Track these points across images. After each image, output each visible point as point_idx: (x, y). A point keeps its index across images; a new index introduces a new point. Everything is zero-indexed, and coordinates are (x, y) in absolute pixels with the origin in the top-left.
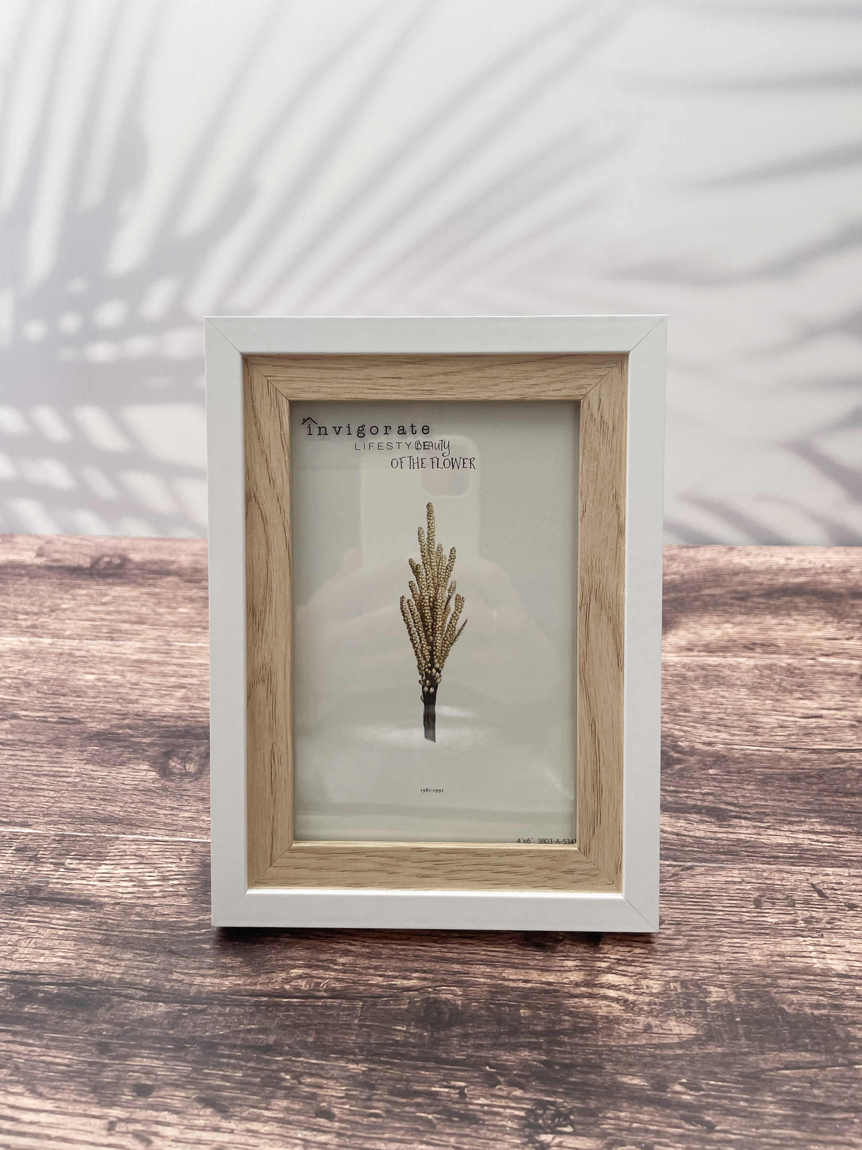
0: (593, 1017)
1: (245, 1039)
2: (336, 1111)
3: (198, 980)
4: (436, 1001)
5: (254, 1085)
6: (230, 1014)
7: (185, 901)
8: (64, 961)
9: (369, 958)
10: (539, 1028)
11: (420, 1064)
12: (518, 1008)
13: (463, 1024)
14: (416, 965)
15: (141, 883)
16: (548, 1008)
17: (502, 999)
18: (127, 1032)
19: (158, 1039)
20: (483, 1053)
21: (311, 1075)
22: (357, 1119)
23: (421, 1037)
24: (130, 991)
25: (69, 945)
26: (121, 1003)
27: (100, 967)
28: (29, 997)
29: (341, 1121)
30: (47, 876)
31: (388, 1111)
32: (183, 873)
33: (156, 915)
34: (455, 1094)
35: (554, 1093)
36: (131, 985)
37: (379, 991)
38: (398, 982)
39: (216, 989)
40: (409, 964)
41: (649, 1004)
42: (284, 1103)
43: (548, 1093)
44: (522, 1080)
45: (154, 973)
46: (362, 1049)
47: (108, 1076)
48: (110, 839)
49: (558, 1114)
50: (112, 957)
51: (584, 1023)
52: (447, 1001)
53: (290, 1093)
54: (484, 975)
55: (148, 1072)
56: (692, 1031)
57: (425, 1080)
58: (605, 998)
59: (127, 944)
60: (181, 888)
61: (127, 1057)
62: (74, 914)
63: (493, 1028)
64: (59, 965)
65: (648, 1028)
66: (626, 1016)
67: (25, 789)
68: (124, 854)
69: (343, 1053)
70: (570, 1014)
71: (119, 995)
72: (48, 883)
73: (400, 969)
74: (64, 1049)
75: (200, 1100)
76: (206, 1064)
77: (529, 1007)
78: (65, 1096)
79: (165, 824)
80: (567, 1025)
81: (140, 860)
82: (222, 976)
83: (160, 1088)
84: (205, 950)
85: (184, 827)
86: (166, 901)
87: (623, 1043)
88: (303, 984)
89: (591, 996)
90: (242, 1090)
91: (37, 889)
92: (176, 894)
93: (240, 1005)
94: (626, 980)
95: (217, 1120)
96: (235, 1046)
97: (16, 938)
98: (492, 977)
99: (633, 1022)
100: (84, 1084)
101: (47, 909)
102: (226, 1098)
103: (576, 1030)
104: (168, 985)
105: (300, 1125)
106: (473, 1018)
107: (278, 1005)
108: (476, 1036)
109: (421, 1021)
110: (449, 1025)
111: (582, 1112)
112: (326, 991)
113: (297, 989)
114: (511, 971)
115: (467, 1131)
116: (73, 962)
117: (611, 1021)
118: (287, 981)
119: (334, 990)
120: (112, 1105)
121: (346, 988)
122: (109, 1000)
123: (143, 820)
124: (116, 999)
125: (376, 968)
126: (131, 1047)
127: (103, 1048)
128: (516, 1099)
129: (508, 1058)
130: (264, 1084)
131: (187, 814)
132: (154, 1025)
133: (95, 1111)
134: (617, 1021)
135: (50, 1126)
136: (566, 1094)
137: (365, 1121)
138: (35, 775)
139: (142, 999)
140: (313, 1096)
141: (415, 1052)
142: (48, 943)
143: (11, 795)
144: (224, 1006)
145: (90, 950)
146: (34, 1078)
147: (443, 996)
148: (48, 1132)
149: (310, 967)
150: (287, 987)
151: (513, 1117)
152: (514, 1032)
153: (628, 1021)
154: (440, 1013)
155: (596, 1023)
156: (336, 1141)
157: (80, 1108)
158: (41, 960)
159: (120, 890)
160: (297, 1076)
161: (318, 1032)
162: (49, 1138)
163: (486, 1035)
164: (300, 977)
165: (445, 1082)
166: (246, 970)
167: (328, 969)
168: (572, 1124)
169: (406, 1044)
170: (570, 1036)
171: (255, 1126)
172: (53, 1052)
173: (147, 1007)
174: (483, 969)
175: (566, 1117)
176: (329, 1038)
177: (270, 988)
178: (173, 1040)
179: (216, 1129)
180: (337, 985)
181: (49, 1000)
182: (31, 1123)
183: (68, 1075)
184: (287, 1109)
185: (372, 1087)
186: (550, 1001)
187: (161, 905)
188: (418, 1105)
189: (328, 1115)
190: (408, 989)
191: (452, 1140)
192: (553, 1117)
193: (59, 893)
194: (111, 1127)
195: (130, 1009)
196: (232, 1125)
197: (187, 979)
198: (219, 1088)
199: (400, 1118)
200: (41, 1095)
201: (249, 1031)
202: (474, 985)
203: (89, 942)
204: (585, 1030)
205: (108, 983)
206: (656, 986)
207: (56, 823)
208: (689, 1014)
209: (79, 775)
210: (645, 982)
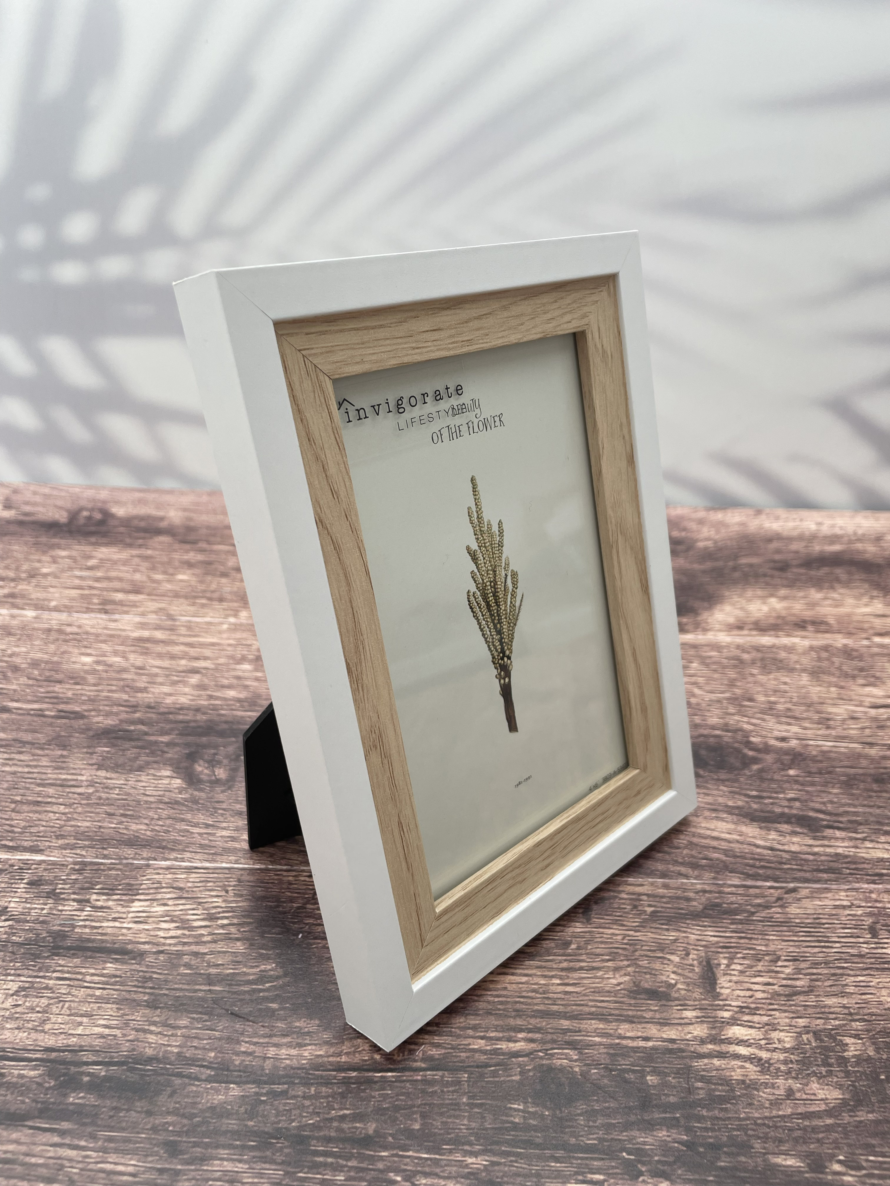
0: (726, 1082)
1: (339, 1129)
4: (550, 1069)
6: (317, 1096)
8: (107, 1031)
10: (672, 1099)
11: (548, 1153)
12: (642, 1074)
13: (585, 1098)
14: (520, 1022)
15: (185, 924)
16: (678, 1073)
17: (624, 1063)
18: (197, 1125)
19: (237, 1134)
20: (616, 1136)
21: (425, 1173)
23: (542, 1116)
24: (193, 1070)
25: (110, 1009)
26: (184, 1086)
27: (152, 1038)
28: (72, 1083)
30: (71, 917)
32: (231, 910)
33: (209, 965)
36: (192, 1062)
37: (484, 1057)
38: (504, 1046)
39: (294, 1063)
40: (512, 1022)
41: (785, 1062)
43: (698, 1183)
44: (668, 1168)
45: (217, 1044)
48: (139, 867)
50: (165, 1025)
51: (720, 1091)
52: (562, 1067)
54: (597, 1033)
55: (232, 1180)
56: (837, 1094)
57: (560, 1174)
58: (737, 1056)
59: (181, 1006)
60: (233, 930)
61: (203, 1160)
62: (110, 968)
63: (623, 1102)
64: (102, 1036)
65: (790, 1093)
66: (763, 1078)
67: (28, 803)
68: (159, 886)
69: (457, 1143)
70: (702, 1079)
71: (180, 1075)
72: (73, 926)
73: (503, 1029)
74: (126, 1152)
76: (299, 1165)
77: (655, 1071)
79: (203, 846)
80: (702, 1094)
81: (179, 894)
86: (218, 947)
87: (767, 1113)
89: (721, 1055)
91: (63, 936)
92: (228, 938)
93: (327, 1082)
94: (754, 1033)
96: (329, 1139)
97: (44, 1002)
98: (608, 1035)
99: (773, 1086)
101: (77, 961)
104: (237, 1060)
106: (596, 1088)
107: (370, 1081)
108: (604, 1114)
109: (538, 1097)
110: (571, 1100)
112: (423, 1060)
114: (627, 1026)
116: (117, 1032)
117: (749, 1086)
119: (432, 1058)
121: (446, 1057)
122: (169, 1084)
123: (175, 842)
124: (178, 1081)
125: (475, 1028)
126: (206, 1146)
127: (173, 1149)
129: (646, 1140)
132: (229, 1114)
134: (756, 1085)
138: (39, 785)
139: (208, 1080)
141: (539, 1138)
142: (84, 1008)
143: (13, 811)
144: (308, 1085)
145: (137, 1016)
147: (557, 1061)
152: (646, 1105)
153: (767, 1085)
154: (558, 1084)
155: (733, 1090)
158: (79, 1031)
159: (161, 934)
160: (409, 1176)
161: (423, 1116)
163: (614, 1112)
165: (581, 1173)
166: (326, 1036)
169: (526, 1127)
170: (707, 1107)
173: (217, 1091)
174: (595, 1024)
176: (438, 1123)
177: (357, 1059)
178: (253, 1134)
180: (435, 1052)
181: (96, 1086)
186: (678, 1064)
190: (517, 1054)
193: (89, 940)
195: (197, 1094)
197: (258, 1051)
201: (343, 1118)
202: (589, 1045)
203: (135, 1004)
204: (722, 1100)
205: (165, 1060)
206: (788, 1040)
207: (73, 847)
208: (830, 1073)
209: (92, 784)
210: (775, 1035)
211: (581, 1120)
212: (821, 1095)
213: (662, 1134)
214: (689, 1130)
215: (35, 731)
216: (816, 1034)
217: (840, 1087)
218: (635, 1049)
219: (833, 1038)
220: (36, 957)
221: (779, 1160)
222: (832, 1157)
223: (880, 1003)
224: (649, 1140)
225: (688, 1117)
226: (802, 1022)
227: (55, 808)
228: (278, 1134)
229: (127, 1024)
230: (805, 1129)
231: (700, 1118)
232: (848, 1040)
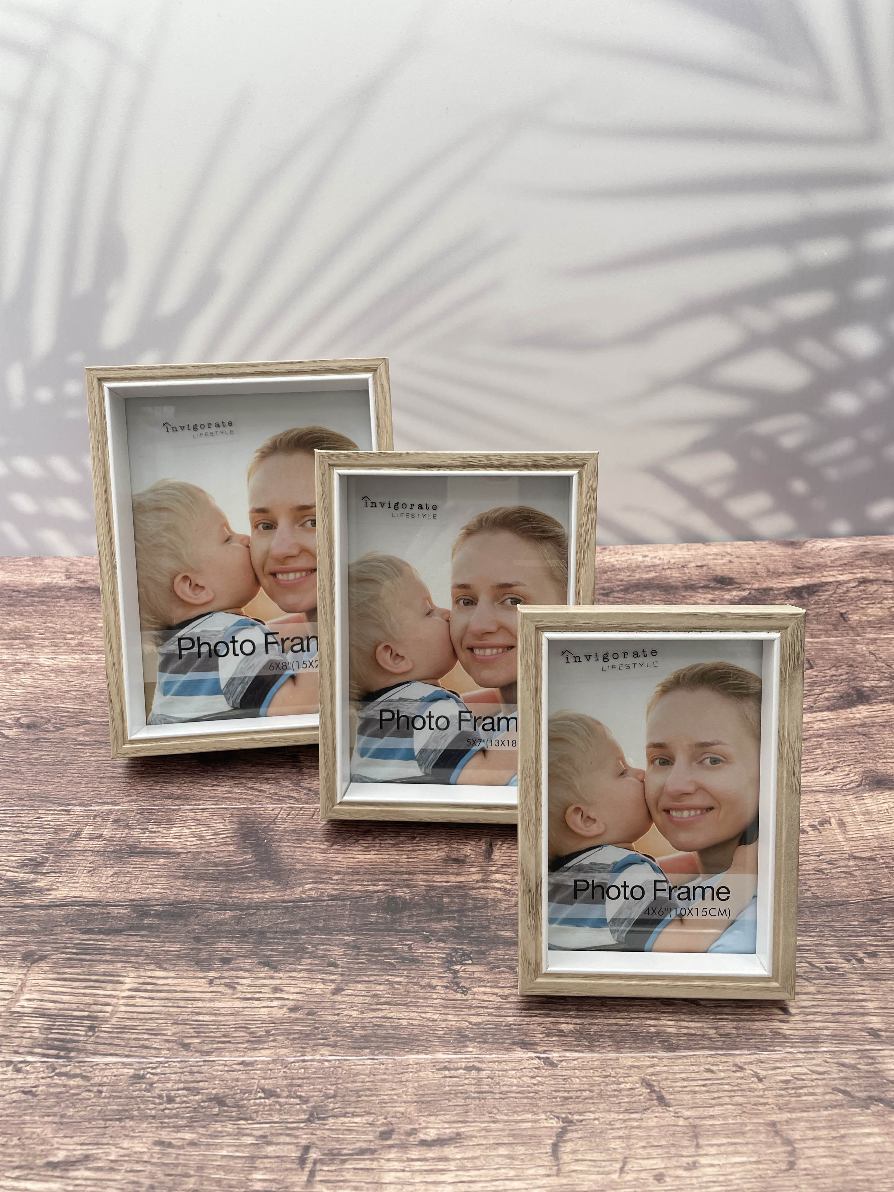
0: (486, 900)
1: (281, 928)
2: (339, 963)
3: (249, 896)
4: (394, 897)
5: (291, 952)
6: (271, 914)
7: (232, 848)
8: (162, 891)
9: (352, 875)
10: (454, 908)
11: (386, 933)
12: (442, 897)
13: (410, 909)
14: (381, 877)
15: (201, 838)
16: (460, 897)
17: (433, 893)
18: (210, 929)
19: (230, 932)
20: (422, 925)
21: (323, 945)
22: (352, 966)
23: (386, 918)
24: (208, 906)
25: (163, 880)
26: (203, 913)
27: (186, 893)
28: (146, 914)
29: (342, 967)
30: (139, 838)
31: (368, 960)
32: (228, 830)
33: (215, 858)
34: (406, 948)
35: (462, 943)
36: (207, 902)
37: (359, 894)
38: (371, 888)
39: (260, 900)
40: (377, 877)
42: (309, 961)
43: (459, 944)
44: (445, 938)
46: (351, 928)
47: (204, 955)
48: (175, 810)
49: (464, 955)
50: (192, 886)
51: (480, 904)
52: (400, 897)
53: (312, 955)
54: (422, 880)
55: (227, 951)
57: (390, 942)
58: (494, 888)
59: (200, 877)
60: (228, 839)
61: (213, 943)
62: (161, 861)
63: (428, 910)
64: (160, 893)
66: (504, 897)
67: (107, 778)
68: (186, 820)
69: (340, 931)
70: (473, 899)
71: (201, 908)
72: (141, 842)
73: (372, 880)
74: (174, 942)
75: (260, 963)
76: (261, 943)
77: (448, 897)
78: (180, 968)
79: (210, 797)
80: (471, 905)
81: (198, 823)
82: (263, 892)
83: (235, 959)
84: (250, 877)
85: (223, 798)
86: (220, 848)
87: (502, 913)
88: (313, 893)
89: (486, 888)
90: (284, 956)
91: (134, 847)
92: (225, 844)
93: (277, 908)
94: (507, 877)
95: (272, 973)
96: (276, 932)
97: (128, 879)
98: (427, 881)
100: (190, 961)
101: (144, 859)
102: (275, 961)
103: (476, 908)
104: (230, 901)
105: (319, 972)
106: (416, 905)
107: (299, 907)
108: (418, 915)
109: (385, 910)
110: (402, 910)
111: (477, 952)
112: (328, 896)
113: (310, 897)
114: (438, 876)
115: (413, 967)
116: (168, 891)
117: (497, 901)
118: (303, 892)
119: (332, 895)
120: (209, 970)
121: (339, 894)
122: (195, 912)
123: (194, 795)
124: (199, 911)
125: (357, 881)
126: (215, 938)
127: (198, 940)
128: (440, 948)
129: (437, 926)
130: (296, 952)
131: (223, 789)
132: (226, 924)
133: (200, 974)
134: (500, 901)
135: (176, 985)
136: (469, 944)
137: (356, 966)
138: (112, 767)
139: (216, 910)
140: (325, 956)
141: (382, 927)
142: (149, 881)
143: (99, 782)
144: (267, 910)
145: (177, 883)
146: (160, 960)
147: (398, 894)
148: (175, 988)
149: (316, 883)
150: (304, 896)
151: (439, 958)
152: (440, 911)
153: (505, 901)
154: (397, 904)
155: (487, 903)
156: (340, 978)
157: (190, 974)
158: (148, 891)
159: (189, 843)
160: (315, 946)
161: (324, 920)
162: (176, 991)
163: (423, 915)
164: (311, 889)
165: (401, 942)
166: (277, 888)
167: (327, 883)
168: (471, 959)
169: (376, 923)
170: (472, 911)
171: (294, 974)
172: (168, 945)
173: (220, 914)
174: (421, 876)
175: (468, 955)
176: (332, 923)
177: (293, 897)
178: (239, 932)
179: (272, 978)
180: (334, 892)
181: (158, 915)
182: (164, 985)
183: (179, 957)
184: (311, 964)
185: (359, 948)
186: (461, 892)
187: (217, 851)
188: (386, 955)
189: (335, 965)
190: (377, 892)
191: (405, 972)
192: (461, 956)
193: (149, 848)
194: (211, 982)
195: (210, 916)
196: (281, 975)
197: (241, 896)
198: (270, 956)
199: (376, 963)
200: (165, 969)
201: (284, 923)
202: (416, 886)
203: (176, 878)
204: (481, 907)
205: (193, 902)
207: (135, 801)
211: (405, 919)
213: (446, 923)
214: (459, 921)
218: (440, 887)
220: (121, 858)
221: (502, 933)
225: (460, 916)
228: (251, 931)
229: (172, 887)
231: (467, 916)
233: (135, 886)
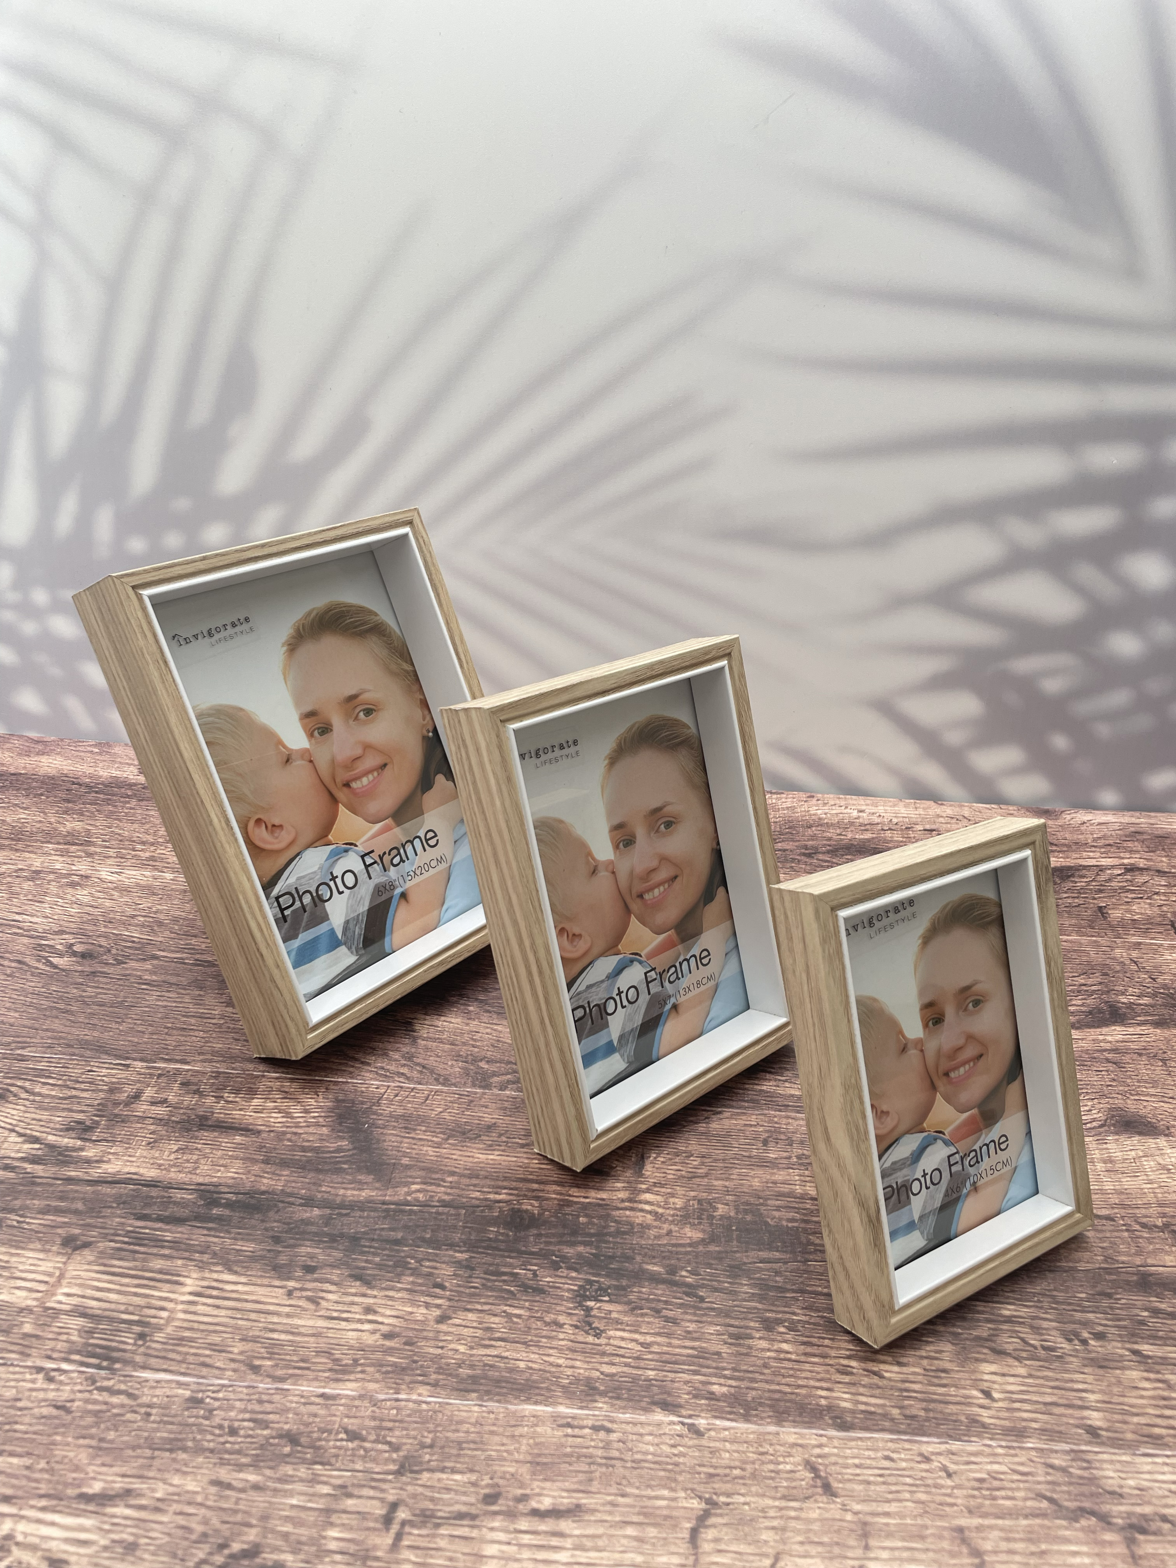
0: (631, 1225)
1: (379, 1235)
2: (447, 1284)
3: (342, 1192)
4: (519, 1211)
5: (389, 1266)
6: (368, 1217)
7: (325, 1130)
8: (236, 1176)
9: (470, 1178)
10: (592, 1231)
11: (506, 1254)
12: (578, 1216)
13: (538, 1227)
14: (505, 1184)
15: (290, 1114)
16: (600, 1217)
17: (567, 1210)
18: (292, 1228)
19: (316, 1234)
20: (552, 1248)
21: (429, 1260)
22: (462, 1289)
23: (507, 1235)
24: (291, 1199)
25: (238, 1163)
26: (285, 1208)
27: (265, 1181)
28: (215, 1203)
29: (451, 1291)
30: (211, 1107)
31: (483, 1285)
32: (323, 1106)
33: (304, 1141)
34: (530, 1275)
35: (598, 1275)
36: (291, 1195)
37: (477, 1202)
38: (491, 1196)
39: (356, 1199)
40: (500, 1183)
41: (673, 1215)
42: (411, 1279)
43: (594, 1275)
44: (578, 1266)
45: (307, 1186)
46: (465, 1244)
47: (283, 1259)
48: (257, 1077)
49: (600, 1289)
50: (273, 1174)
51: (625, 1228)
52: (527, 1211)
53: (415, 1272)
54: (555, 1192)
55: (312, 1257)
56: (700, 1235)
57: (511, 1265)
58: (642, 1210)
59: (284, 1164)
60: (321, 1120)
61: (294, 1246)
62: (238, 1139)
63: (560, 1230)
64: (233, 1178)
65: (669, 1233)
66: (655, 1224)
68: (270, 1090)
69: (452, 1246)
70: (616, 1221)
71: (283, 1202)
72: (213, 1113)
73: (493, 1187)
74: (248, 1240)
75: (351, 1276)
76: (354, 1252)
77: (586, 1216)
78: (253, 1273)
80: (612, 1229)
81: (285, 1095)
82: (360, 1189)
83: (322, 1268)
84: (345, 1169)
86: (311, 1130)
87: (650, 1242)
88: (420, 1196)
89: (632, 1209)
90: (380, 1269)
91: (206, 1118)
92: (317, 1125)
93: (375, 1210)
94: (659, 1198)
95: (364, 1290)
96: (373, 1240)
97: (195, 1157)
98: (561, 1194)
99: (660, 1228)
100: (267, 1265)
101: (215, 1134)
102: (369, 1275)
103: (618, 1233)
104: (319, 1196)
105: (423, 1293)
106: (545, 1222)
107: (402, 1211)
108: (547, 1236)
109: (508, 1225)
110: (528, 1227)
111: (617, 1288)
112: (438, 1201)
113: (416, 1200)
114: (575, 1188)
115: (538, 1298)
116: (244, 1177)
117: (645, 1227)
118: (409, 1194)
119: (444, 1201)
120: (289, 1279)
121: (453, 1200)
122: (276, 1206)
124: (281, 1205)
126: (297, 1239)
127: (277, 1240)
128: (572, 1278)
129: (569, 1251)
130: (396, 1266)
132: (312, 1224)
133: (277, 1283)
134: (649, 1227)
135: (246, 1293)
136: (607, 1276)
137: (467, 1291)
138: (183, 1016)
139: (301, 1205)
140: (430, 1274)
141: (502, 1246)
142: (221, 1162)
143: (166, 1034)
144: (363, 1211)
145: (256, 1168)
146: (229, 1260)
147: (524, 1207)
148: (246, 1297)
149: (425, 1183)
150: (409, 1198)
151: (569, 1290)
152: (574, 1233)
153: (656, 1227)
154: (522, 1219)
155: (633, 1228)
156: (447, 1303)
157: (266, 1281)
158: (219, 1174)
159: (272, 1120)
160: (419, 1261)
161: (432, 1231)
162: (246, 1301)
163: (554, 1235)
164: (418, 1191)
165: (523, 1266)
166: (377, 1185)
167: (439, 1185)
168: (609, 1295)
169: (496, 1240)
170: (614, 1237)
171: (391, 1293)
172: (241, 1243)
173: (306, 1211)
174: (555, 1186)
175: (605, 1290)
176: (441, 1235)
177: (396, 1198)
178: (327, 1235)
179: (364, 1295)
180: (446, 1198)
181: (230, 1205)
182: (232, 1291)
183: (254, 1258)
184: (413, 1283)
185: (473, 1269)
186: (602, 1212)
187: (306, 1133)
188: (504, 1281)
189: (442, 1287)
190: (499, 1202)
191: (527, 1304)
192: (596, 1291)
193: (224, 1122)
194: (290, 1294)
195: (293, 1212)
196: (375, 1293)
197: (333, 1191)
198: (364, 1268)
199: (491, 1289)
200: (236, 1273)
201: (383, 1229)
202: (547, 1199)
203: (254, 1161)
204: (625, 1233)
205: (273, 1193)
206: (679, 1203)
207: (210, 1061)
208: (700, 1223)
209: (222, 1017)
210: (672, 1200)
211: (532, 1239)
212: (689, 1234)
213: (581, 1249)
214: (597, 1248)
215: (178, 975)
216: (700, 1202)
217: (704, 1231)
218: (576, 1203)
219: (711, 1204)
220: (188, 1130)
221: (650, 1267)
222: (682, 1268)
223: (751, 1186)
224: (571, 1251)
225: (599, 1241)
226: (692, 1194)
227: (196, 1033)
228: (342, 1235)
229: (249, 1172)
230: (671, 1252)
231: (608, 1242)
232: (719, 1206)
233: (204, 1167)
